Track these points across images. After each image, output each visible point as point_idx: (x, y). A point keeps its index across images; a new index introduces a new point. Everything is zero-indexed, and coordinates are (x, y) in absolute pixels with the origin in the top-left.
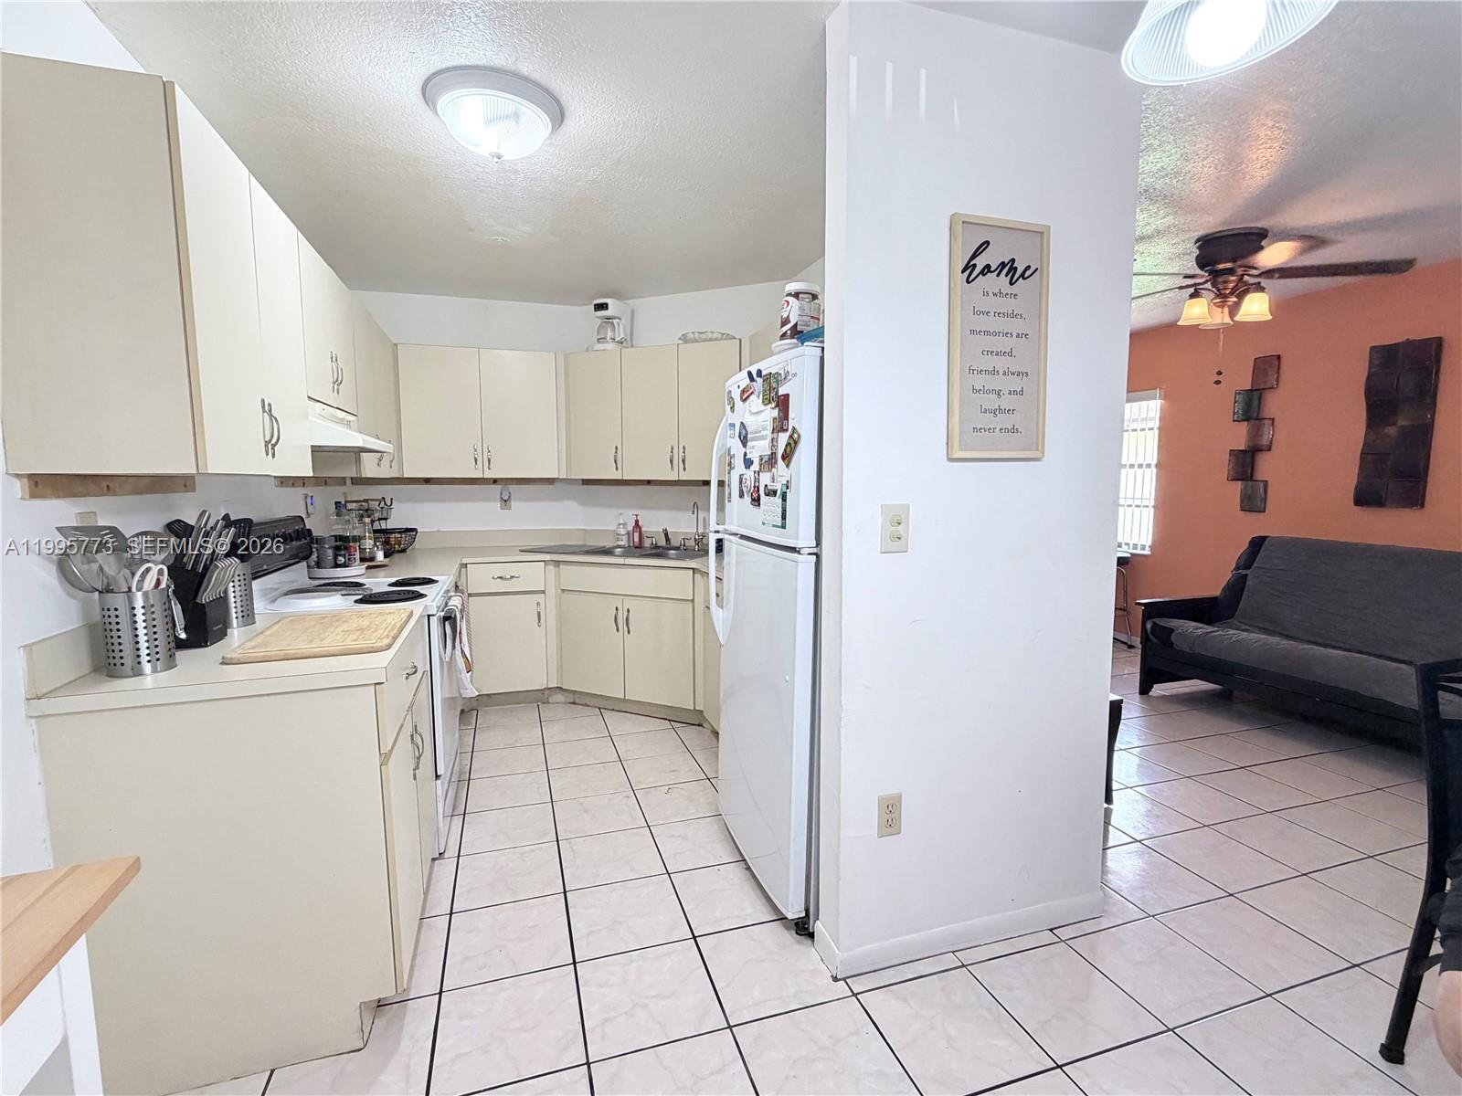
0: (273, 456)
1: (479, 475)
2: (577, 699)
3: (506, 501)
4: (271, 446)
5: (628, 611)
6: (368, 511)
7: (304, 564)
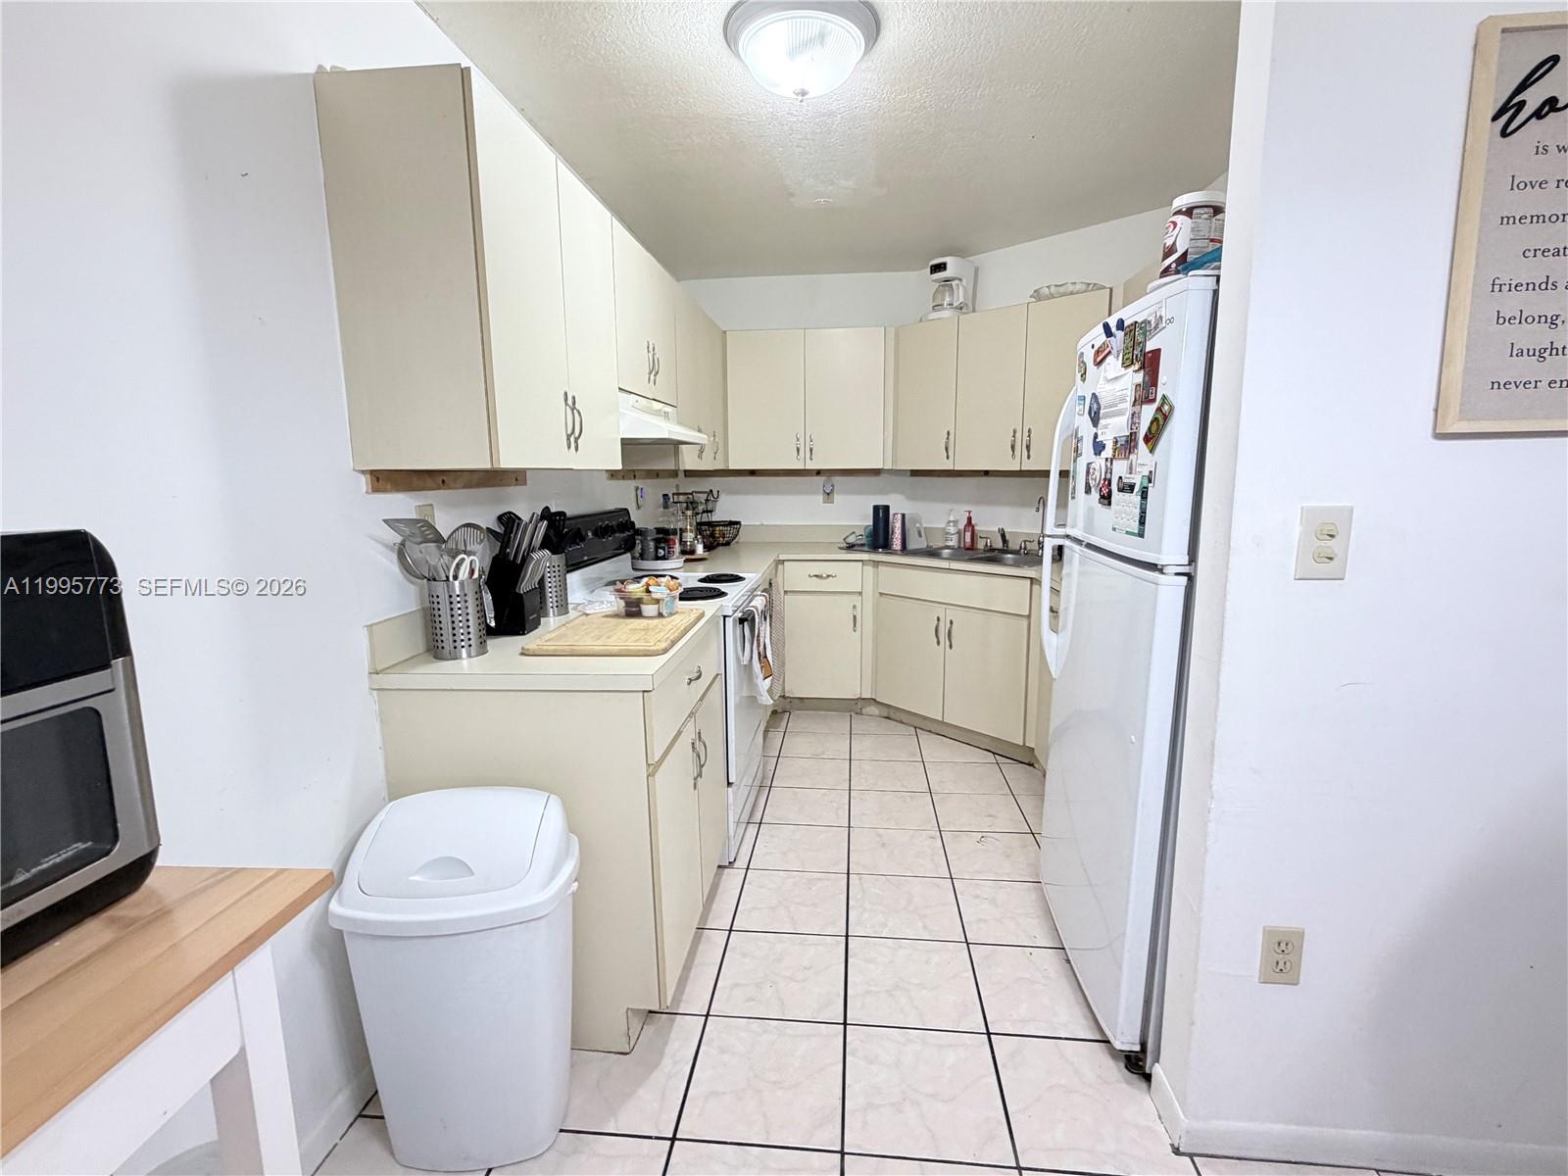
0: (577, 449)
1: (799, 466)
2: (892, 714)
3: (828, 494)
4: (573, 438)
5: (951, 622)
6: (692, 504)
7: (629, 555)
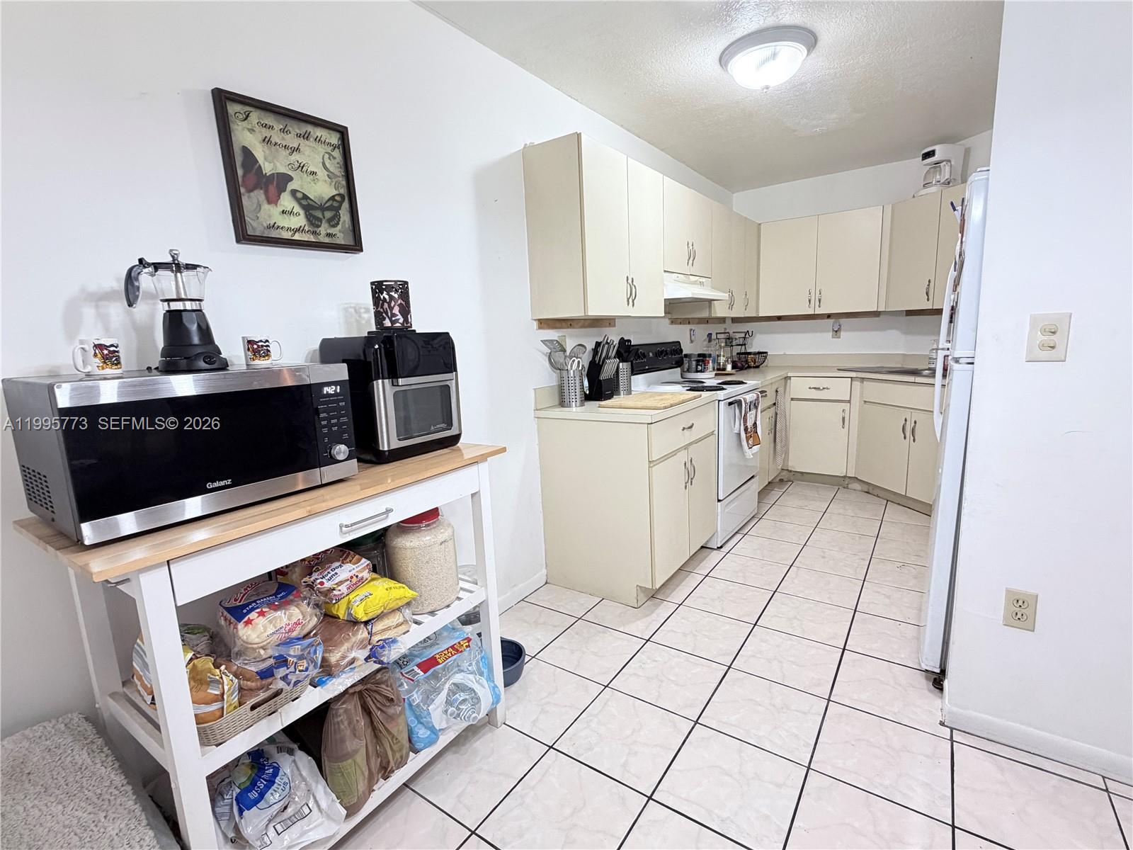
0: (633, 305)
1: (811, 312)
2: (871, 490)
3: (836, 331)
4: (631, 298)
5: (915, 422)
7: (679, 369)
